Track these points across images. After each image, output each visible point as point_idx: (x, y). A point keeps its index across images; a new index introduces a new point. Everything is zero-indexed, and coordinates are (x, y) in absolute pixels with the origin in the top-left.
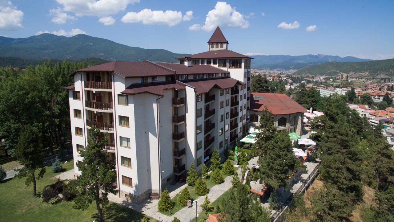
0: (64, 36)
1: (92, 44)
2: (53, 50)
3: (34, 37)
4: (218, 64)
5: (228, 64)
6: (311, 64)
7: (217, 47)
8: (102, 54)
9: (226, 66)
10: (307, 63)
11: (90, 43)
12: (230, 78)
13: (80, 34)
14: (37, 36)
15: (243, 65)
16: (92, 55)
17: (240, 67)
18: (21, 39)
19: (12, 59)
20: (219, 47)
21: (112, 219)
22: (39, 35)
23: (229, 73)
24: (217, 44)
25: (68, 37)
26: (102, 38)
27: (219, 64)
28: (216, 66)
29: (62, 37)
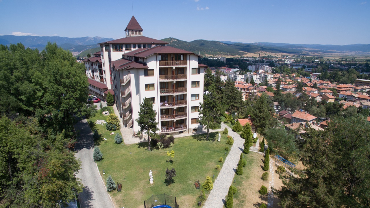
6: (91, 46)
7: (136, 34)
10: (87, 45)
20: (138, 34)
24: (136, 31)
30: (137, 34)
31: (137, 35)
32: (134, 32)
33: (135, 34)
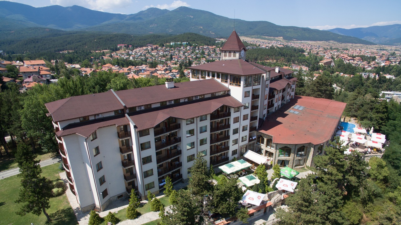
0: (167, 9)
1: (192, 17)
2: (157, 24)
3: (142, 11)
4: (220, 78)
5: (229, 80)
8: (202, 28)
9: (226, 82)
11: (191, 16)
12: (230, 95)
13: (182, 7)
14: (144, 11)
15: (242, 83)
16: (191, 29)
17: (240, 86)
18: (132, 15)
19: (123, 36)
21: (57, 221)
22: (146, 10)
23: (229, 91)
24: (230, 52)
25: (170, 10)
26: (202, 10)
27: (222, 79)
28: (219, 80)
29: (166, 11)
30: (231, 56)
31: (230, 58)
32: (228, 54)
33: (229, 56)
